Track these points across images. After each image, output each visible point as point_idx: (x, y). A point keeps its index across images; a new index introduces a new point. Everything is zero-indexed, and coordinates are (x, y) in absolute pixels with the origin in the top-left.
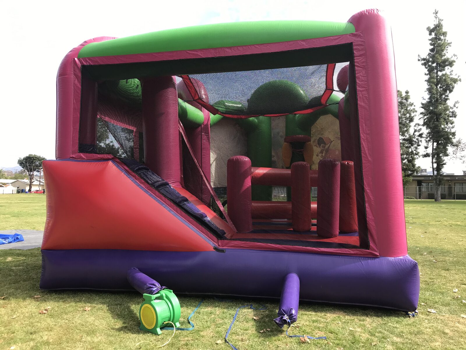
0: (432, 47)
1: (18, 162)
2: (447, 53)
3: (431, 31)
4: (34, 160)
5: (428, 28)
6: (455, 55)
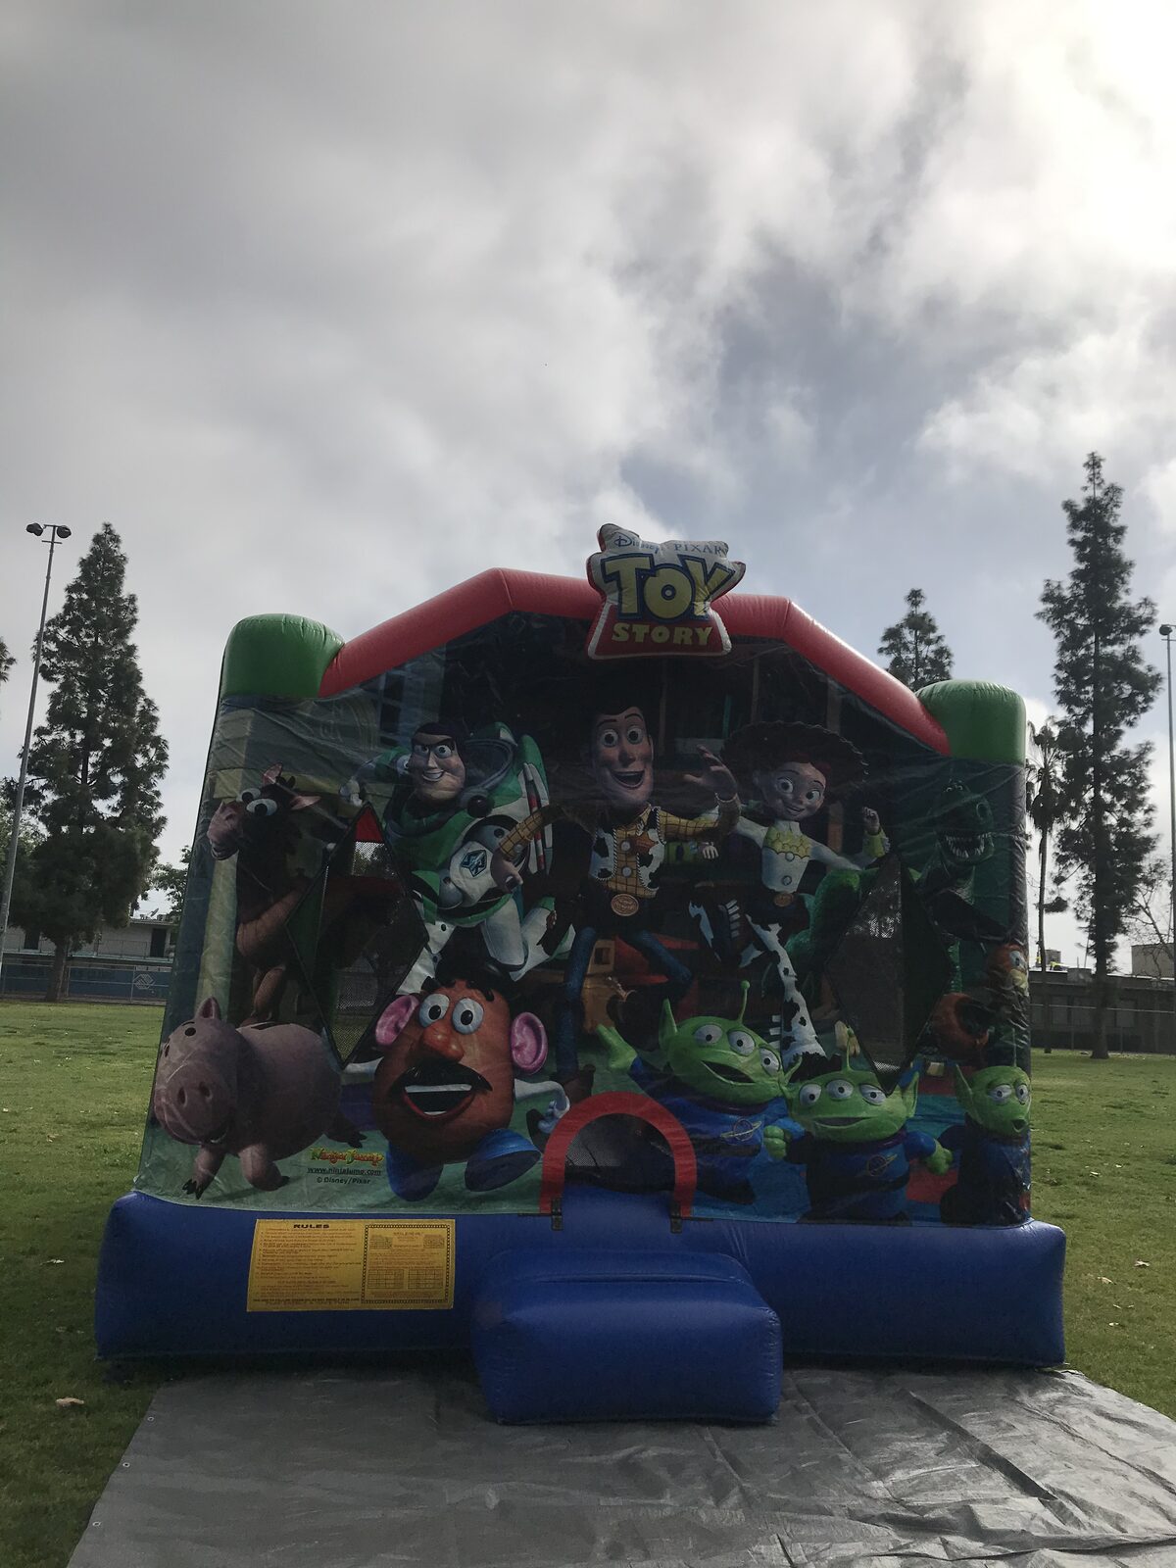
0: (1082, 566)
2: (1127, 591)
3: (1077, 518)
5: (1068, 506)
6: (1146, 602)
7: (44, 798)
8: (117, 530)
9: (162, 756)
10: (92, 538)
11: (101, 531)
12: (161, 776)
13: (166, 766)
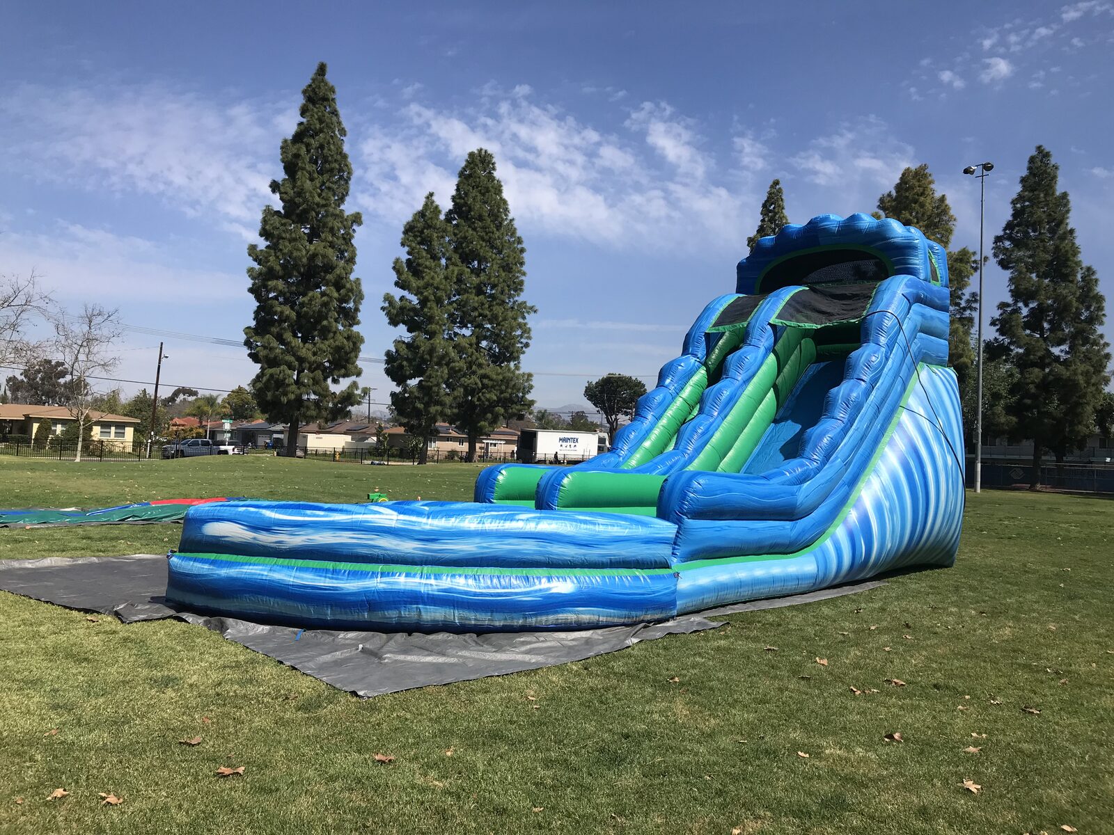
1: (586, 391)
4: (618, 386)
7: (1012, 350)
8: (1047, 148)
9: (1100, 308)
10: (1028, 159)
11: (1034, 153)
12: (1101, 323)
13: (1104, 315)
